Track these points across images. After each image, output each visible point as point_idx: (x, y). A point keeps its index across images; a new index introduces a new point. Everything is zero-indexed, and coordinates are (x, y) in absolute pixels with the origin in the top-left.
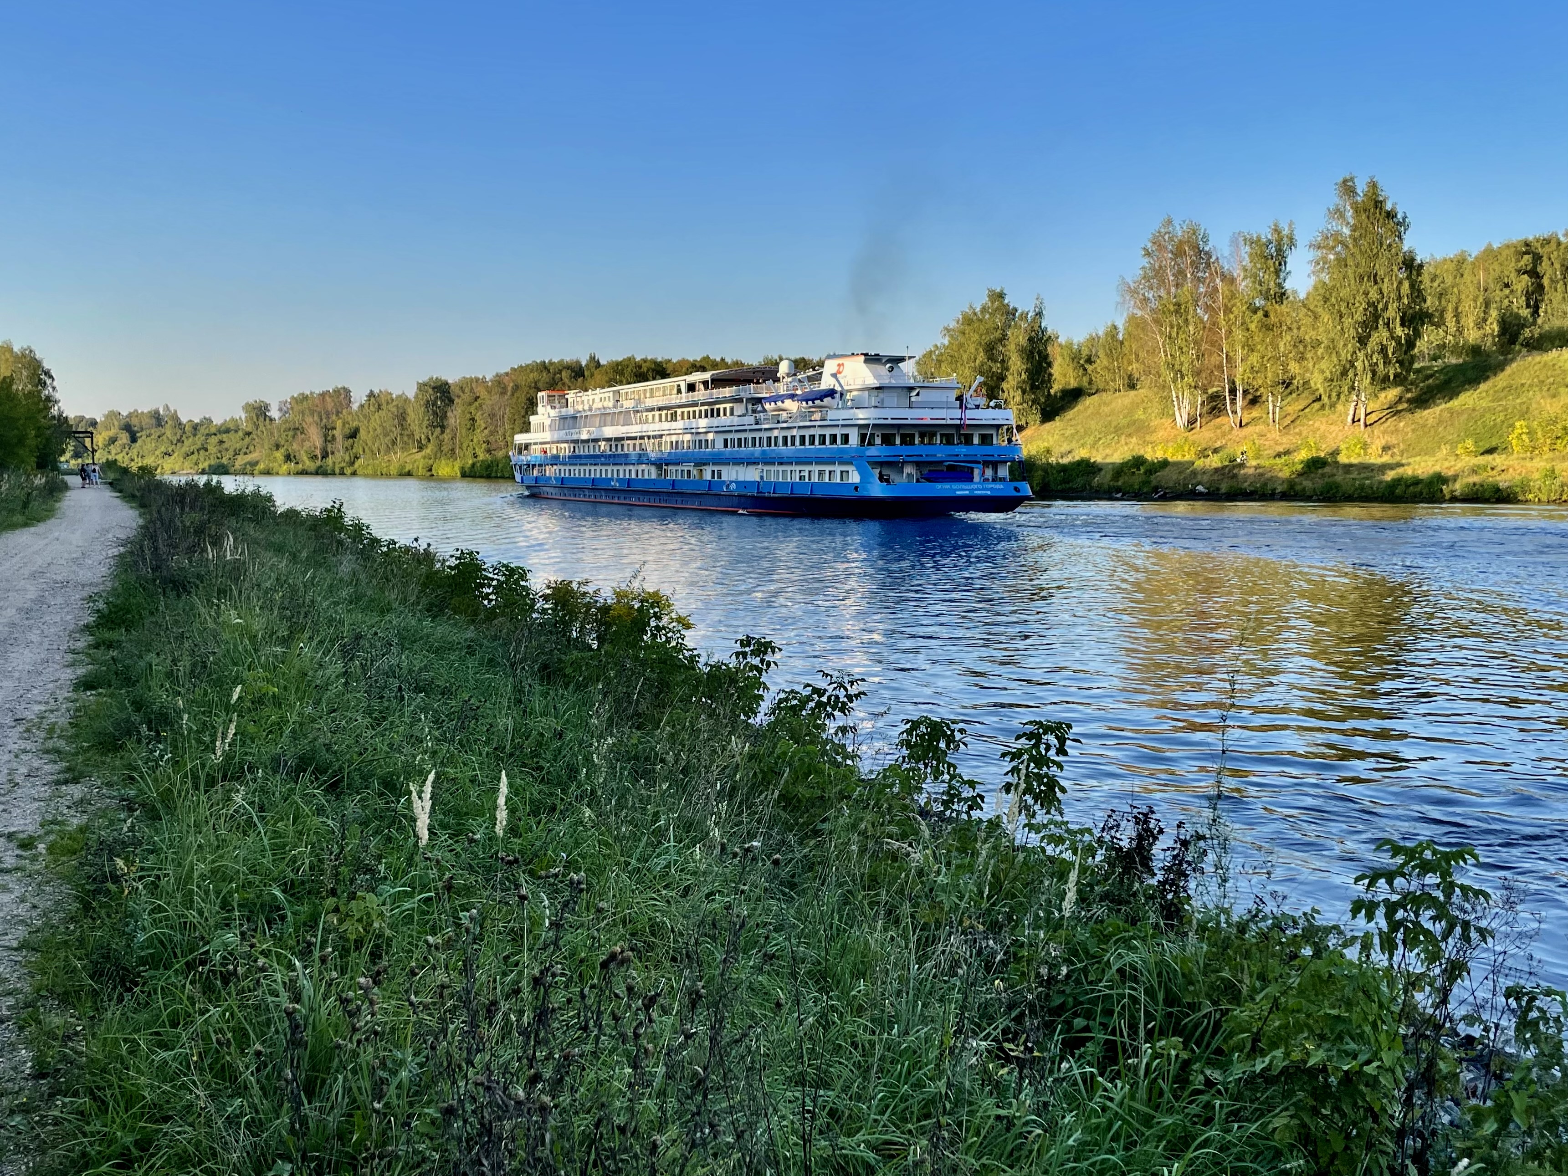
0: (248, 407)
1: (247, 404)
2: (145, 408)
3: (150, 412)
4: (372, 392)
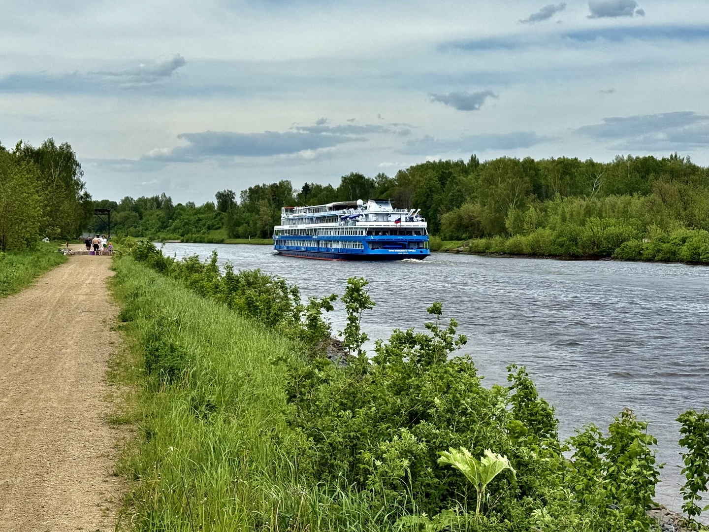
0: (220, 196)
1: (218, 193)
2: (149, 195)
3: (152, 199)
4: (306, 184)
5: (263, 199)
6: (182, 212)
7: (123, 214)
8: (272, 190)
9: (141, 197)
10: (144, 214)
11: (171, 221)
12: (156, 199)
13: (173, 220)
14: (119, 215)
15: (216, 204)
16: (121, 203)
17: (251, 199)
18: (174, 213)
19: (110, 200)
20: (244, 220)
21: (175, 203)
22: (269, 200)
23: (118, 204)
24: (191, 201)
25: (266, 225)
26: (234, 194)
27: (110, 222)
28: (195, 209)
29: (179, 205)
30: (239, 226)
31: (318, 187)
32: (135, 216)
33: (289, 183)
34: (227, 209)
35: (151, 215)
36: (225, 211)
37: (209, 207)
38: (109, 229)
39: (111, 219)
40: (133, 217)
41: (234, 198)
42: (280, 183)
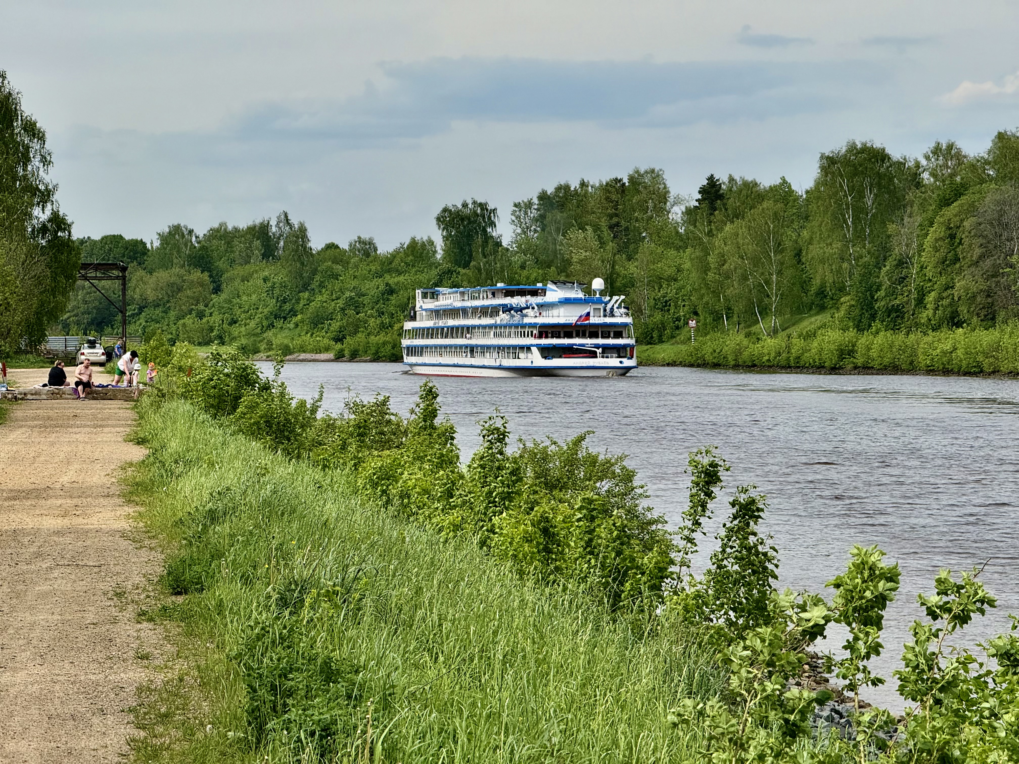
0: (451, 218)
1: (446, 209)
3: (251, 229)
4: (711, 179)
5: (580, 227)
6: (339, 268)
7: (163, 276)
8: (608, 199)
10: (225, 276)
11: (305, 295)
12: (261, 232)
13: (313, 292)
14: (152, 280)
15: (439, 242)
16: (157, 244)
17: (543, 227)
18: (315, 272)
19: (127, 237)
22: (597, 228)
23: (149, 246)
24: (365, 236)
26: (493, 211)
27: (125, 303)
28: (376, 257)
29: (331, 246)
31: (749, 188)
32: (202, 285)
33: (658, 176)
34: (471, 258)
35: (245, 279)
36: (466, 265)
37: (418, 251)
38: (124, 323)
39: (129, 293)
40: (193, 285)
41: (493, 224)
42: (631, 179)
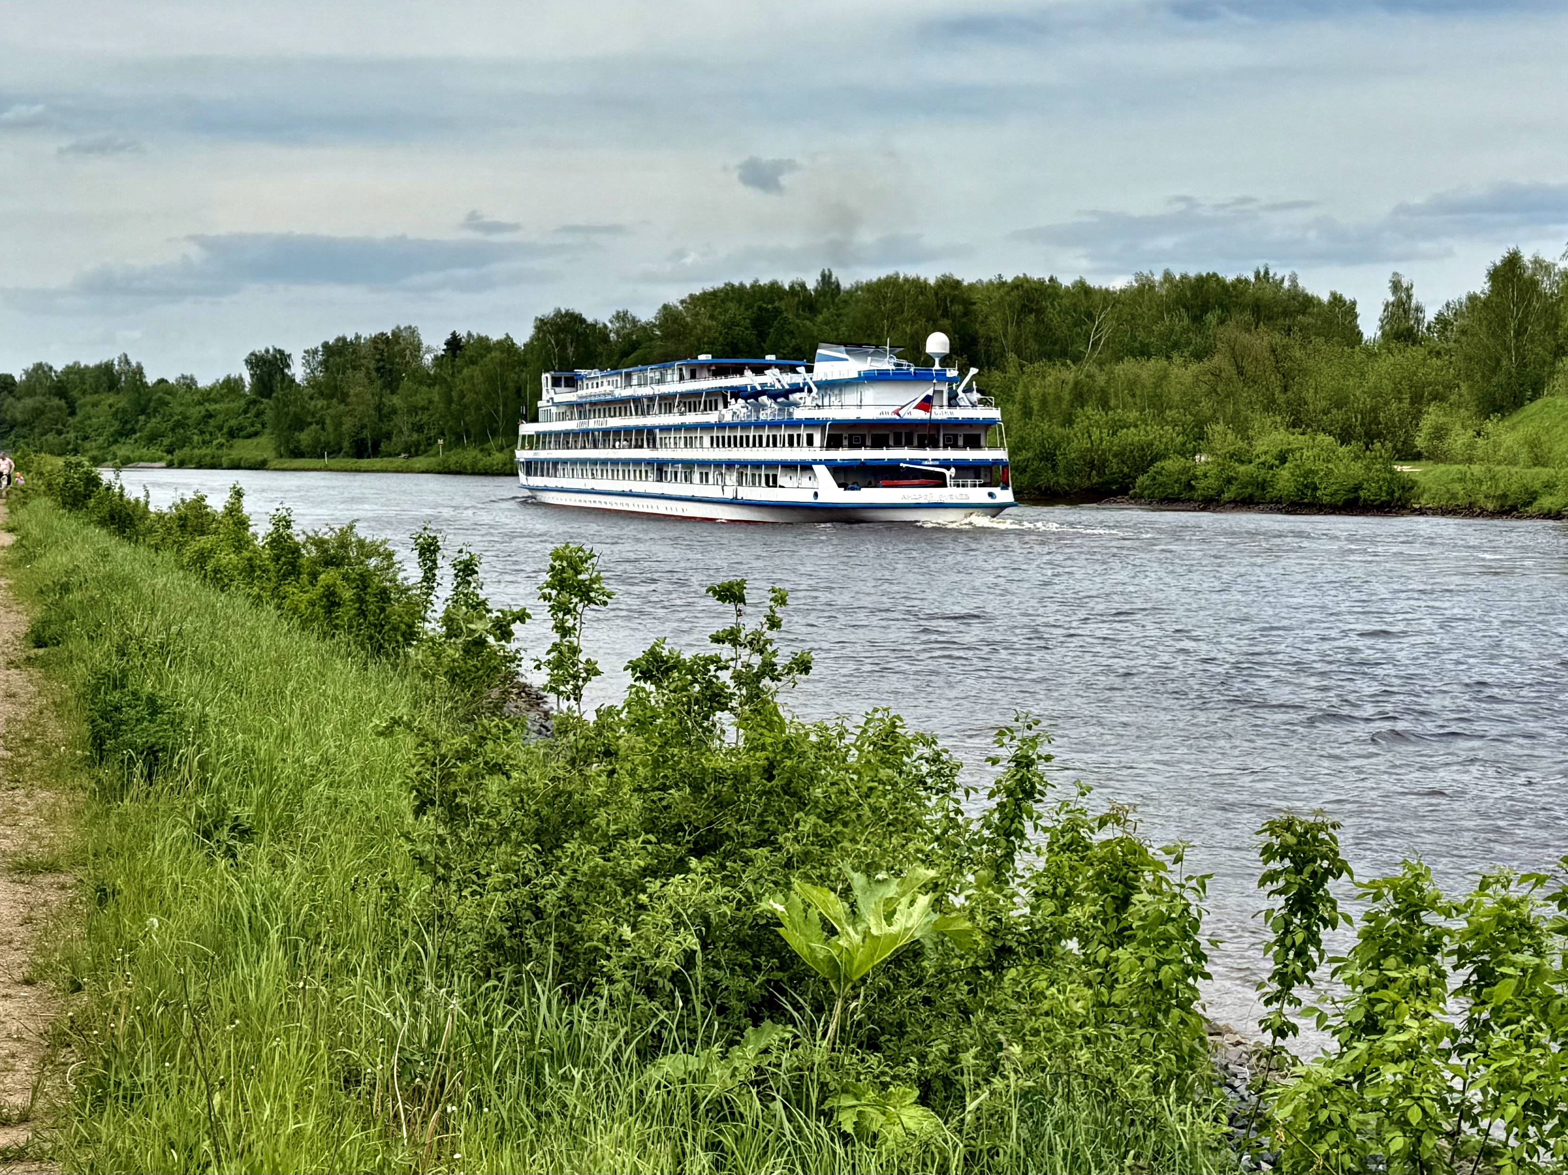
0: (256, 362)
1: (253, 354)
2: (90, 360)
3: (98, 367)
4: (454, 334)
5: (354, 368)
6: (168, 398)
7: (29, 402)
8: (376, 348)
9: (71, 364)
10: (80, 402)
11: (142, 418)
12: (106, 369)
13: (149, 416)
14: (20, 405)
15: (247, 379)
16: (23, 377)
17: (327, 368)
18: (149, 400)
20: (313, 416)
21: (151, 379)
22: (368, 370)
23: (17, 379)
24: (187, 373)
25: (363, 427)
26: (289, 356)
28: (197, 391)
29: (162, 381)
30: (302, 430)
31: (483, 342)
32: (60, 409)
33: (412, 331)
34: (272, 391)
35: (95, 405)
36: (269, 397)
37: (231, 386)
40: (52, 409)
41: (288, 366)
42: (393, 333)
